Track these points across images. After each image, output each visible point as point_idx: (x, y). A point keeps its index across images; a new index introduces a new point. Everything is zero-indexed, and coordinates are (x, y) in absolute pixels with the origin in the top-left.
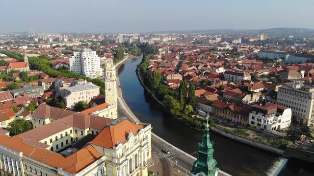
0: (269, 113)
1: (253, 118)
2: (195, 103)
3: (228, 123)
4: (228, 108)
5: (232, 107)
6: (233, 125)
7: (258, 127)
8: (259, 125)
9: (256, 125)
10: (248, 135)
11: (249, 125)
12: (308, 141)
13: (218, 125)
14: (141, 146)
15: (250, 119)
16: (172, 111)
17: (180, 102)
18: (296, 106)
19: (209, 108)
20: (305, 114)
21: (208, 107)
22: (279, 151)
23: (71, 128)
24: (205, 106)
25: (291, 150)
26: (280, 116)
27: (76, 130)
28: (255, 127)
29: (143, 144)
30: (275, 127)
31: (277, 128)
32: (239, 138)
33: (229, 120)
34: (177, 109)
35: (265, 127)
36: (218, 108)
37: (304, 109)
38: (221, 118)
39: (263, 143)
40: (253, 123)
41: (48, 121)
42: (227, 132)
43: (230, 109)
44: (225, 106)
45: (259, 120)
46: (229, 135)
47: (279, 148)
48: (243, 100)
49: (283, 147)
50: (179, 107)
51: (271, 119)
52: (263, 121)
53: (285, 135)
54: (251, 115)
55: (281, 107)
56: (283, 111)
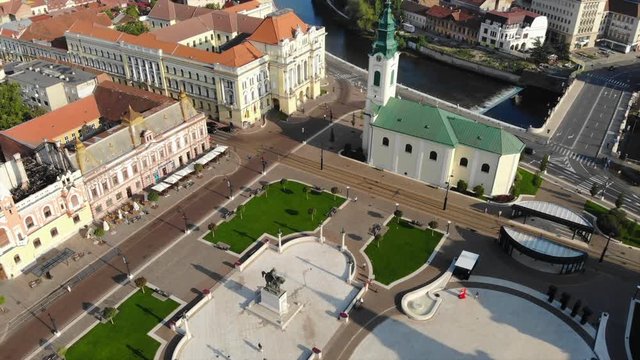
0: (509, 22)
1: (486, 31)
2: (399, 11)
3: (447, 40)
4: (450, 17)
5: (456, 16)
6: (455, 44)
7: (491, 45)
8: (493, 42)
9: (488, 42)
10: (474, 56)
11: (478, 44)
12: (560, 65)
13: (431, 45)
14: (312, 51)
15: (482, 33)
16: (360, 24)
17: (374, 9)
18: (558, 14)
19: (422, 20)
20: (570, 26)
21: (420, 17)
22: (514, 77)
23: (212, 32)
24: (416, 16)
25: (531, 74)
26: (527, 28)
27: (219, 35)
28: (487, 46)
29: (314, 48)
30: (517, 45)
31: (519, 47)
32: (458, 62)
33: (449, 37)
34: (369, 19)
35: (502, 44)
36: (436, 17)
37: (569, 18)
38: (439, 35)
39: (494, 68)
40: (484, 39)
41: (173, 22)
42: (442, 53)
43: (453, 19)
44: (446, 15)
45: (494, 34)
46: (445, 58)
47: (514, 73)
48: (482, 7)
49: (519, 72)
50: (371, 17)
51: (512, 31)
52: (499, 35)
53: (528, 56)
54: (483, 26)
55: (530, 14)
56: (533, 19)
